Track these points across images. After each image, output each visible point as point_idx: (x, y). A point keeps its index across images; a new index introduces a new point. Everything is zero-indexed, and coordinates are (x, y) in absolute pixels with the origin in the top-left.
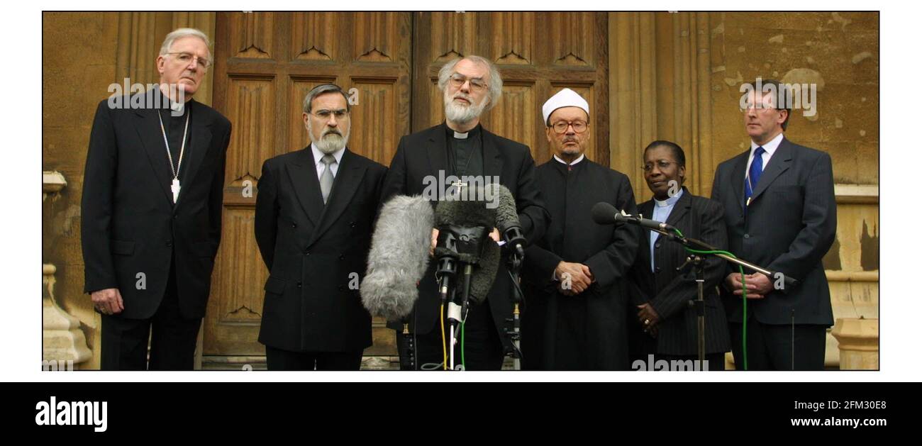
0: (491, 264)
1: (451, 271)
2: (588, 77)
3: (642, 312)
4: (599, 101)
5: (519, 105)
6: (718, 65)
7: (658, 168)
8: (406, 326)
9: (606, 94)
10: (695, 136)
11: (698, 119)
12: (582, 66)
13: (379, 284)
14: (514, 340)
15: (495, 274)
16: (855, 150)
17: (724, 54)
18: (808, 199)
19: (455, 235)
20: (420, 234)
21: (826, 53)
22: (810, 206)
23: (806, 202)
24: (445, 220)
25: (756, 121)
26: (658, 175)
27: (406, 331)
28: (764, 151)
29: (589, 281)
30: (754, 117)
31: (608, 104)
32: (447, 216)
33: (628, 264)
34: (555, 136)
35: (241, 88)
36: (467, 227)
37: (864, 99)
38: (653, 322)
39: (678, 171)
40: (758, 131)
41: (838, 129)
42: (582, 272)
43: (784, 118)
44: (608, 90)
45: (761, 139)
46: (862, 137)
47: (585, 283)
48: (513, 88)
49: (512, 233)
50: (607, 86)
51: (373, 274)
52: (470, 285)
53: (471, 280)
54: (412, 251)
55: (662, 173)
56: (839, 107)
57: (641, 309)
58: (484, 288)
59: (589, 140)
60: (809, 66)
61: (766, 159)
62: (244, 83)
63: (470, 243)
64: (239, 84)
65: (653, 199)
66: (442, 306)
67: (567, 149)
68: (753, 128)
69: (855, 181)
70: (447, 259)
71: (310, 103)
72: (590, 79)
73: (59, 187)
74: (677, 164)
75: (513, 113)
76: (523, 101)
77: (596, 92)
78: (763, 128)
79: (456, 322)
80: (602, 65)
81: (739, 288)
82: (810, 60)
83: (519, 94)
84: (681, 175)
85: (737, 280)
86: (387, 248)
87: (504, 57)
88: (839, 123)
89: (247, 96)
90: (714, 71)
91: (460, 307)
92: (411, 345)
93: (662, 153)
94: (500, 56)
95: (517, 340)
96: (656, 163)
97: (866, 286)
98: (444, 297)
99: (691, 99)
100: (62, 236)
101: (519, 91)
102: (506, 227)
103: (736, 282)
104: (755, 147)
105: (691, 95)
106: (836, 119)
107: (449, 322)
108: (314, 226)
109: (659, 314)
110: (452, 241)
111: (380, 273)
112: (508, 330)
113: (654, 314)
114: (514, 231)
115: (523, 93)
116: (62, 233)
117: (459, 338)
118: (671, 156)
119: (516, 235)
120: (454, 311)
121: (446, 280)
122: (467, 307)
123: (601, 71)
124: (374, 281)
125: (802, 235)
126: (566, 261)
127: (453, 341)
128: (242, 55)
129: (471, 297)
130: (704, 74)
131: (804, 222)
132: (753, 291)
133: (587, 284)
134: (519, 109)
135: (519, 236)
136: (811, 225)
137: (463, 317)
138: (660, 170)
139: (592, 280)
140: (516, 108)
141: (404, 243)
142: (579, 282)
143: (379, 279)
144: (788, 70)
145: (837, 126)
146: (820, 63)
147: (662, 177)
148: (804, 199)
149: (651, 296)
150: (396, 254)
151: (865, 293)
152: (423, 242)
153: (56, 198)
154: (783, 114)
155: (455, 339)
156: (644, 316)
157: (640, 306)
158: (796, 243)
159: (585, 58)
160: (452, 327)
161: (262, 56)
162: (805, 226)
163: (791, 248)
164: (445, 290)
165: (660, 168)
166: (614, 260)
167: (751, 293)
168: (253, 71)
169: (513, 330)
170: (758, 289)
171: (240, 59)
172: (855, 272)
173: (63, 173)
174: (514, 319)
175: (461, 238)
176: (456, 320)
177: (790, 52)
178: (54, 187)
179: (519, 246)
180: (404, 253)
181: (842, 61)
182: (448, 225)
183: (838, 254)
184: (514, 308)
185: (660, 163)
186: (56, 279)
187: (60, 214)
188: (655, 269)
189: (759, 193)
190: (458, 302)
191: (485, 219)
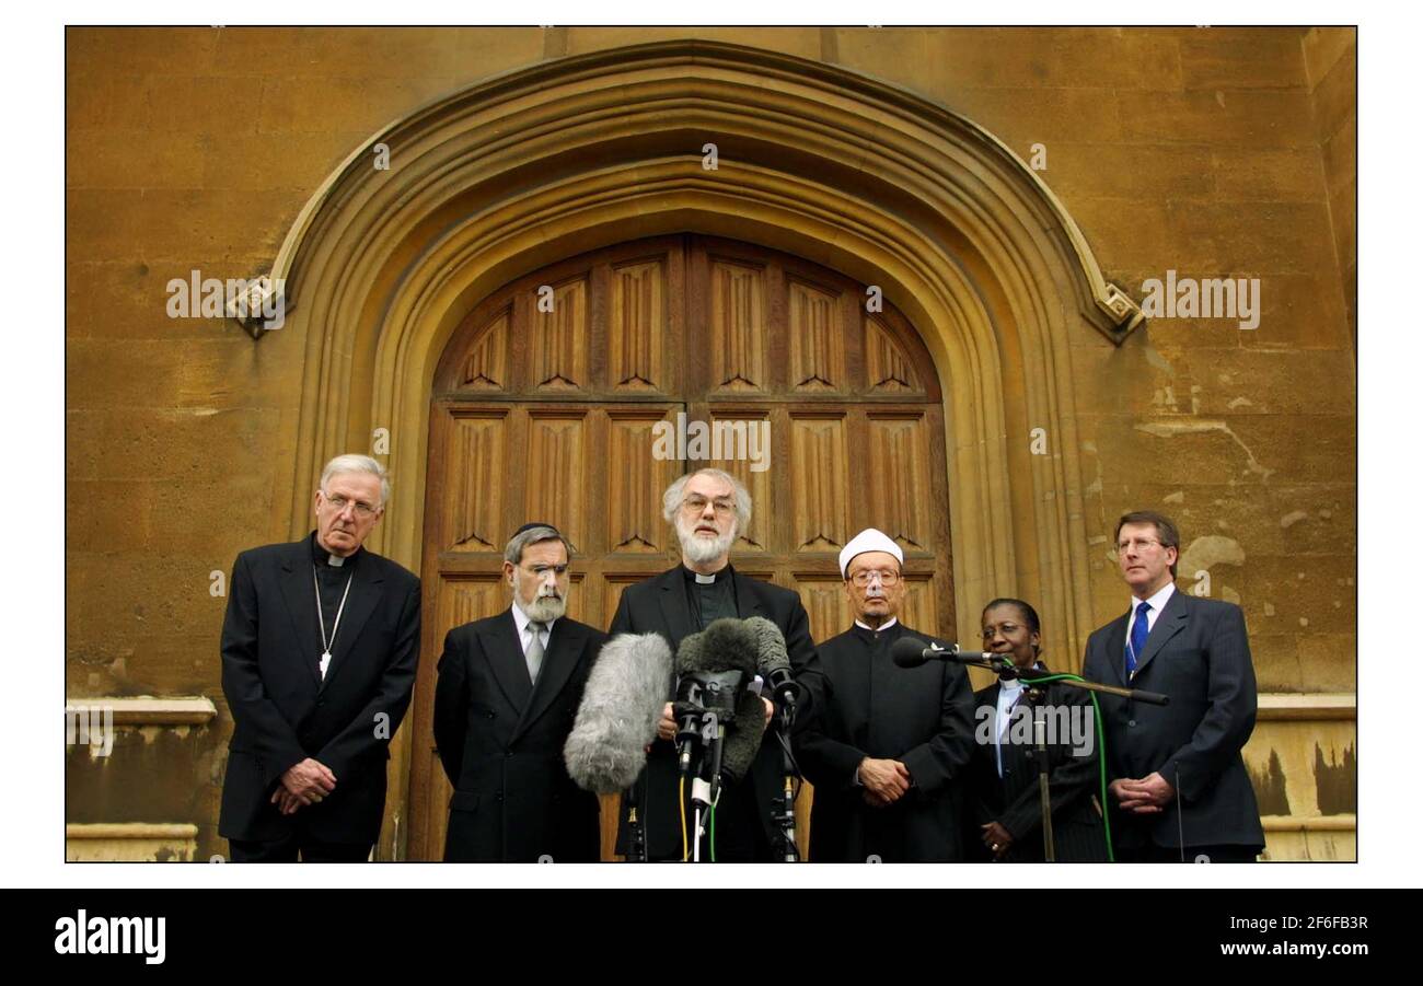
0: (753, 726)
1: (695, 732)
2: (925, 566)
3: (988, 834)
4: (940, 598)
5: (832, 607)
6: (1096, 535)
7: (1001, 634)
8: (633, 811)
9: (950, 588)
10: (1071, 632)
11: (1075, 611)
12: (917, 552)
13: (589, 740)
14: (786, 829)
15: (759, 741)
16: (1296, 644)
17: (1104, 521)
18: (1214, 666)
19: (702, 684)
20: (649, 679)
21: (1245, 514)
22: (1217, 678)
23: (1212, 672)
24: (687, 666)
25: (1138, 562)
26: (1001, 643)
27: (633, 818)
28: (1149, 607)
29: (905, 784)
30: (1135, 557)
31: (954, 603)
32: (690, 660)
33: (960, 761)
34: (855, 593)
35: (457, 591)
36: (716, 672)
37: (1301, 576)
38: (1004, 847)
39: (1029, 638)
40: (1142, 576)
41: (1270, 617)
42: (896, 773)
43: (1174, 558)
44: (953, 583)
45: (1144, 589)
46: (1304, 628)
47: (901, 786)
48: (823, 585)
49: (780, 676)
50: (952, 578)
51: (582, 727)
52: (723, 752)
53: (723, 747)
54: (636, 699)
55: (1008, 641)
56: (1267, 587)
57: (986, 830)
58: (742, 758)
59: (904, 599)
60: (1222, 532)
61: (1152, 617)
62: (461, 586)
63: (721, 693)
64: (454, 586)
65: (998, 681)
66: (682, 780)
67: (870, 609)
68: (1134, 572)
69: (1300, 689)
70: (689, 717)
71: (521, 552)
72: (927, 569)
73: (205, 717)
74: (1027, 628)
75: (825, 617)
76: (837, 601)
77: (937, 587)
78: (1148, 571)
79: (703, 805)
80: (943, 550)
81: (1128, 798)
82: (1222, 524)
83: (832, 592)
84: (1034, 644)
85: (1123, 788)
86: (603, 695)
87: (810, 543)
88: (1269, 610)
89: (466, 601)
90: (1092, 543)
91: (708, 785)
92: (640, 839)
93: (1007, 614)
94: (804, 541)
95: (790, 827)
96: (998, 628)
97: (1328, 838)
98: (685, 767)
99: (1064, 584)
100: (207, 784)
101: (833, 589)
102: (770, 669)
103: (1121, 792)
104: (1136, 602)
105: (1063, 580)
106: (1265, 604)
107: (692, 804)
108: (519, 715)
109: (1011, 835)
110: (697, 694)
111: (592, 725)
112: (777, 815)
113: (1005, 835)
114: (781, 673)
115: (837, 591)
116: (208, 780)
117: (707, 827)
118: (1019, 617)
119: (784, 679)
120: (701, 790)
121: (688, 745)
122: (719, 783)
123: (941, 558)
124: (581, 736)
125: (1208, 717)
126: (874, 756)
127: (699, 831)
128: (459, 549)
129: (724, 770)
130: (1079, 548)
131: (1210, 699)
132: (1146, 801)
133: (903, 789)
134: (832, 613)
135: (788, 680)
136: (1219, 702)
137: (713, 798)
138: (1004, 637)
139: (910, 784)
140: (829, 611)
141: (625, 689)
142: (891, 785)
143: (588, 733)
144: (1194, 539)
145: (1268, 614)
146: (1237, 527)
147: (1007, 647)
148: (1208, 668)
149: (998, 811)
150: (615, 702)
151: (1327, 848)
152: (654, 689)
153: (202, 733)
154: (1172, 553)
155: (702, 828)
156: (992, 839)
157: (985, 826)
158: (1202, 729)
159: (919, 541)
160: (698, 811)
161: (485, 549)
162: (1212, 703)
163: (1195, 736)
164: (686, 758)
165: (1005, 634)
166: (941, 756)
167: (1146, 804)
168: (471, 568)
169: (785, 814)
170: (1153, 797)
171: (456, 553)
172: (1311, 817)
173: (212, 699)
174: (785, 799)
175: (708, 687)
176: (703, 802)
177: (1194, 514)
178: (199, 716)
179: (788, 693)
180: (625, 699)
181: (1267, 524)
182: (691, 672)
183: (1284, 792)
184: (785, 783)
185: (1004, 628)
186: (197, 845)
187: (207, 754)
188: (1004, 772)
189: (1145, 663)
190: (707, 777)
191: (741, 659)
